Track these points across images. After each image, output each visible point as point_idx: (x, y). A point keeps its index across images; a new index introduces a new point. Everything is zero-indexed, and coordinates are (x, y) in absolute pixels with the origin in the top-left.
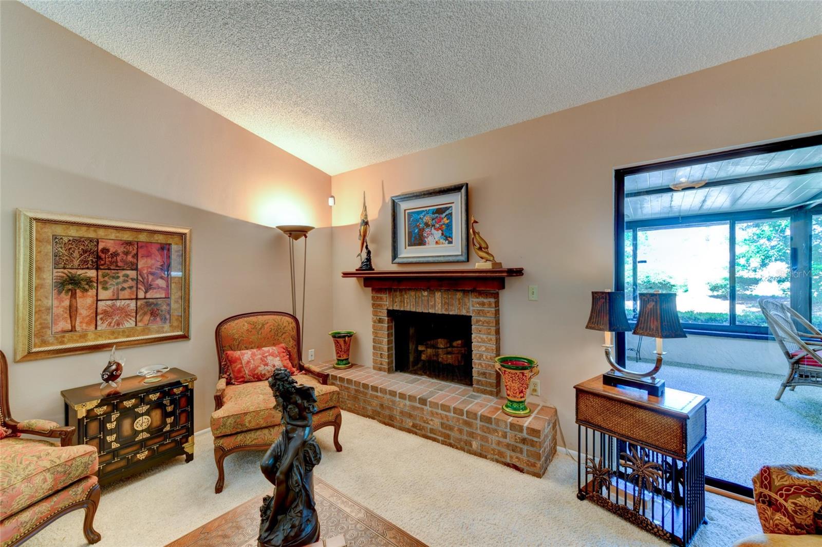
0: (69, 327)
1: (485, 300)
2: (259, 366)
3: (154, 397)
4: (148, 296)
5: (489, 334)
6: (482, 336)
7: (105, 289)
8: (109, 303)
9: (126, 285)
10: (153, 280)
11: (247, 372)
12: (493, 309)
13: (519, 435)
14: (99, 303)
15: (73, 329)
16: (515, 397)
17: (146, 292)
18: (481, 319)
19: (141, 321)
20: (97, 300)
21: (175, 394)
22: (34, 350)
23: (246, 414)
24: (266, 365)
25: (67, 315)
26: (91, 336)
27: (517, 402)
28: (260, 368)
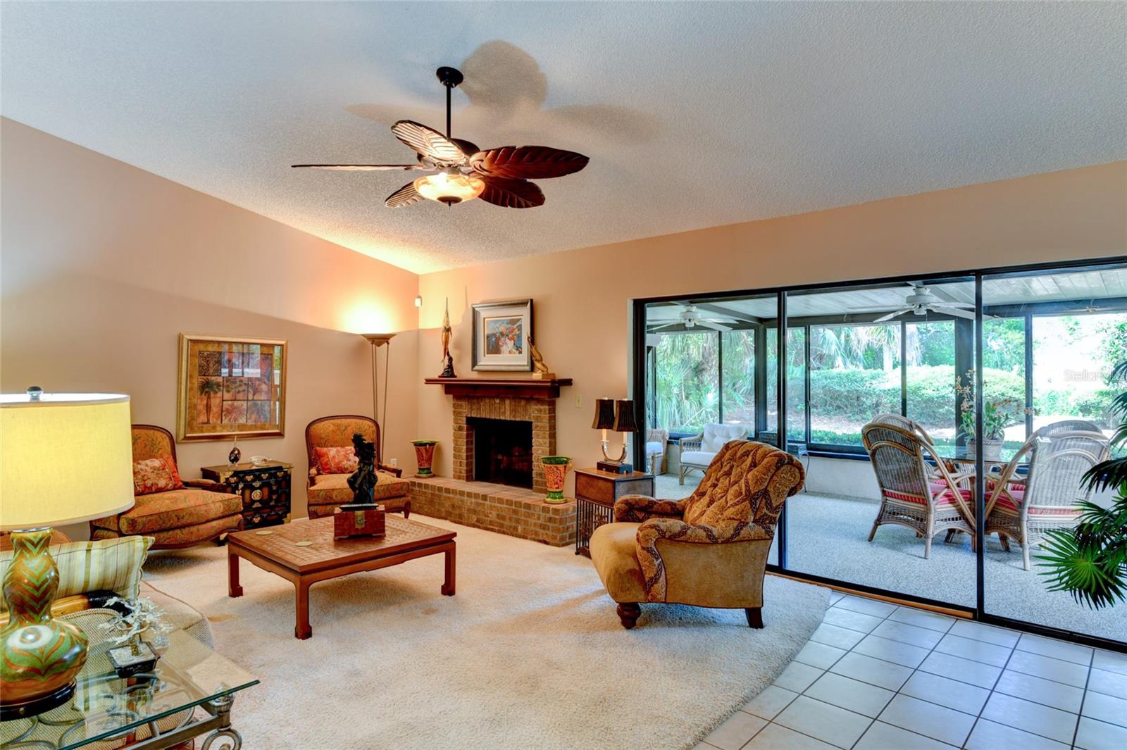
0: (206, 420)
1: (542, 407)
2: (342, 461)
3: (264, 476)
4: (255, 398)
5: (544, 438)
6: (539, 440)
7: (228, 391)
8: (230, 402)
9: (240, 389)
10: (259, 385)
11: (333, 465)
12: (548, 415)
13: (548, 515)
14: (224, 402)
15: (208, 422)
16: (551, 487)
17: (254, 395)
18: (539, 424)
19: (250, 418)
20: (223, 400)
21: (278, 477)
22: (188, 435)
23: (333, 490)
24: (349, 460)
25: (205, 411)
26: (218, 428)
27: (553, 492)
28: (343, 463)
